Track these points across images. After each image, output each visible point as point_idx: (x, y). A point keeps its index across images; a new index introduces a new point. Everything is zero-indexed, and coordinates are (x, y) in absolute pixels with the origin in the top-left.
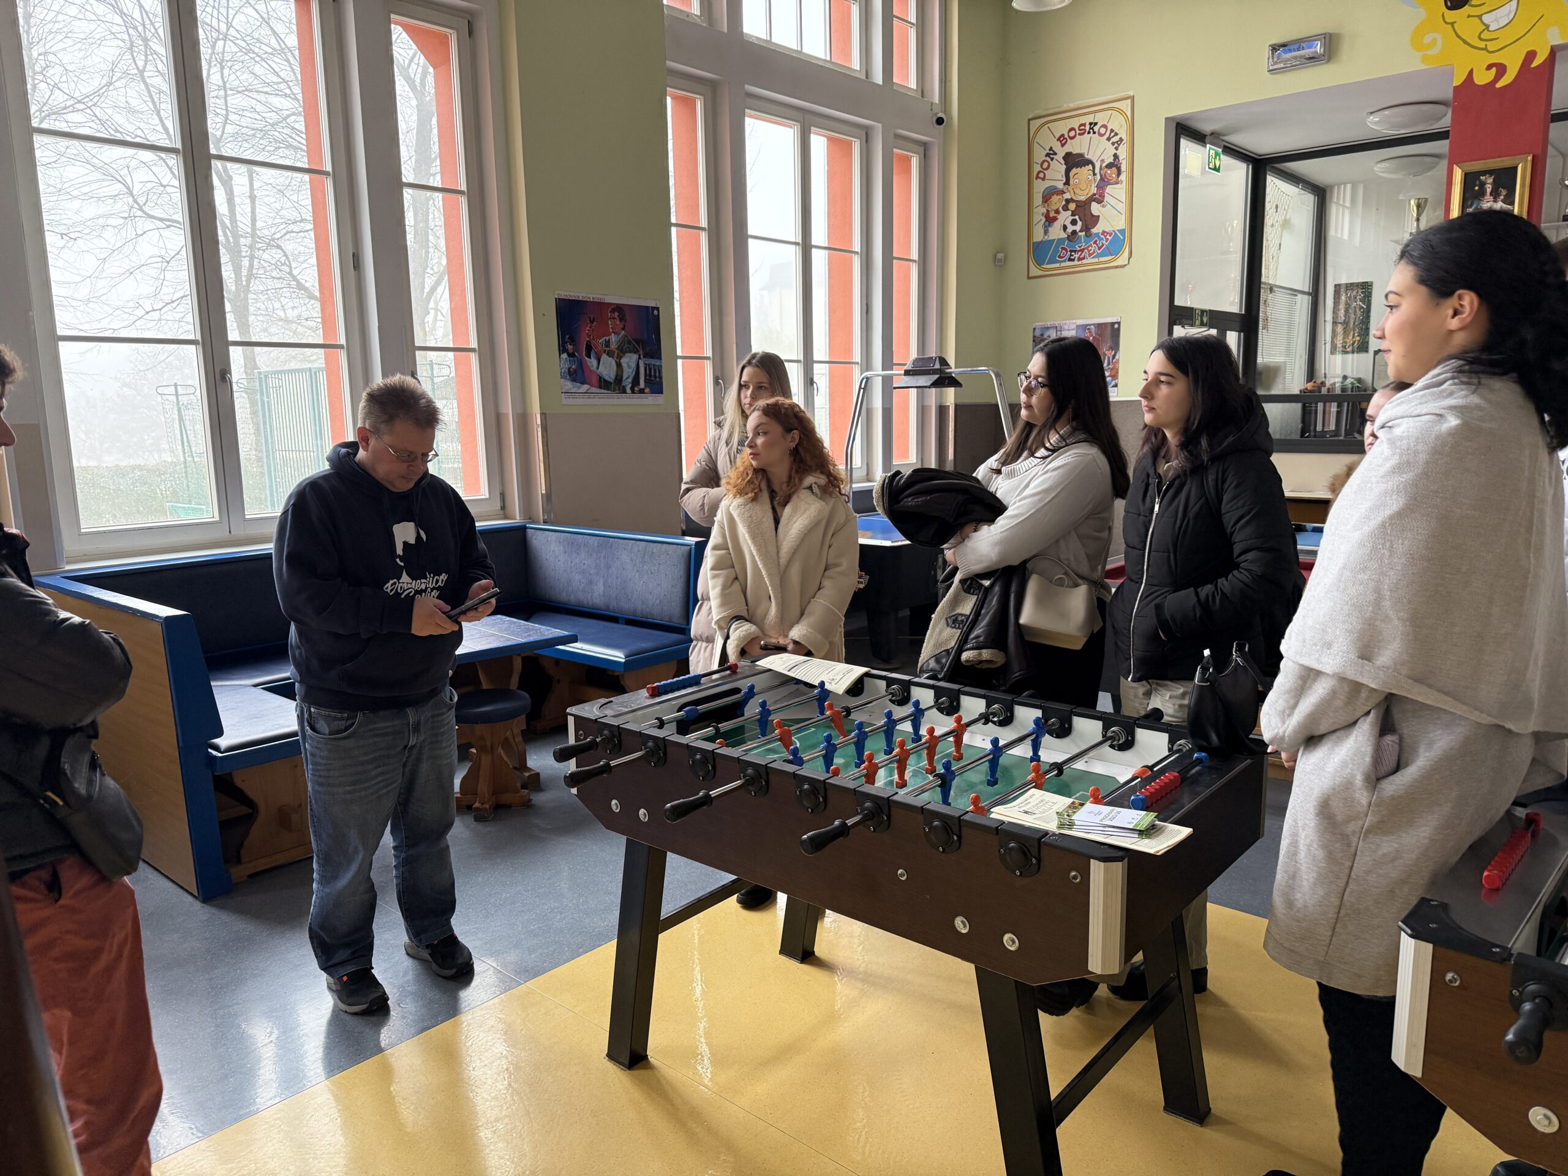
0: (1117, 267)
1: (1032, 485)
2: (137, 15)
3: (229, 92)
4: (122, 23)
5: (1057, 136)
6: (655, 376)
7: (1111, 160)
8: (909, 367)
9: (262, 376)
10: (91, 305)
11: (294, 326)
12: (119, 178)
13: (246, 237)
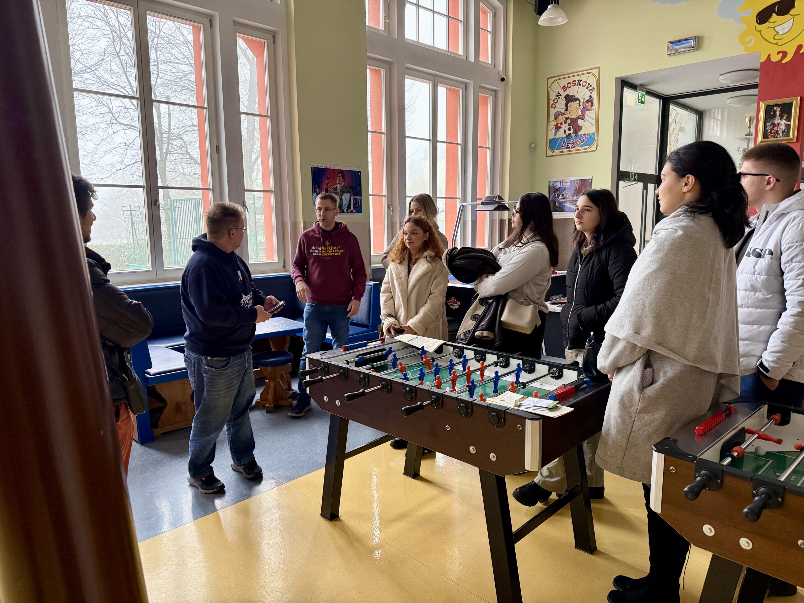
0: (591, 151)
1: (513, 259)
2: (117, 26)
3: (160, 63)
4: (109, 30)
5: (562, 87)
6: (358, 204)
7: (588, 98)
8: (483, 200)
9: (172, 202)
10: (91, 166)
11: (188, 177)
12: (106, 105)
13: (166, 134)
